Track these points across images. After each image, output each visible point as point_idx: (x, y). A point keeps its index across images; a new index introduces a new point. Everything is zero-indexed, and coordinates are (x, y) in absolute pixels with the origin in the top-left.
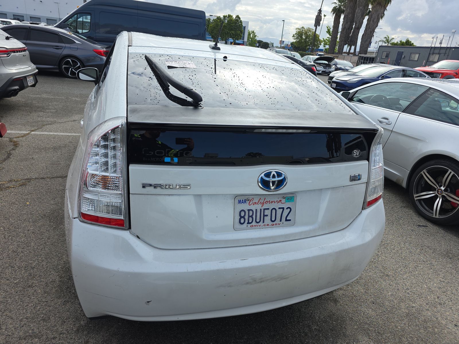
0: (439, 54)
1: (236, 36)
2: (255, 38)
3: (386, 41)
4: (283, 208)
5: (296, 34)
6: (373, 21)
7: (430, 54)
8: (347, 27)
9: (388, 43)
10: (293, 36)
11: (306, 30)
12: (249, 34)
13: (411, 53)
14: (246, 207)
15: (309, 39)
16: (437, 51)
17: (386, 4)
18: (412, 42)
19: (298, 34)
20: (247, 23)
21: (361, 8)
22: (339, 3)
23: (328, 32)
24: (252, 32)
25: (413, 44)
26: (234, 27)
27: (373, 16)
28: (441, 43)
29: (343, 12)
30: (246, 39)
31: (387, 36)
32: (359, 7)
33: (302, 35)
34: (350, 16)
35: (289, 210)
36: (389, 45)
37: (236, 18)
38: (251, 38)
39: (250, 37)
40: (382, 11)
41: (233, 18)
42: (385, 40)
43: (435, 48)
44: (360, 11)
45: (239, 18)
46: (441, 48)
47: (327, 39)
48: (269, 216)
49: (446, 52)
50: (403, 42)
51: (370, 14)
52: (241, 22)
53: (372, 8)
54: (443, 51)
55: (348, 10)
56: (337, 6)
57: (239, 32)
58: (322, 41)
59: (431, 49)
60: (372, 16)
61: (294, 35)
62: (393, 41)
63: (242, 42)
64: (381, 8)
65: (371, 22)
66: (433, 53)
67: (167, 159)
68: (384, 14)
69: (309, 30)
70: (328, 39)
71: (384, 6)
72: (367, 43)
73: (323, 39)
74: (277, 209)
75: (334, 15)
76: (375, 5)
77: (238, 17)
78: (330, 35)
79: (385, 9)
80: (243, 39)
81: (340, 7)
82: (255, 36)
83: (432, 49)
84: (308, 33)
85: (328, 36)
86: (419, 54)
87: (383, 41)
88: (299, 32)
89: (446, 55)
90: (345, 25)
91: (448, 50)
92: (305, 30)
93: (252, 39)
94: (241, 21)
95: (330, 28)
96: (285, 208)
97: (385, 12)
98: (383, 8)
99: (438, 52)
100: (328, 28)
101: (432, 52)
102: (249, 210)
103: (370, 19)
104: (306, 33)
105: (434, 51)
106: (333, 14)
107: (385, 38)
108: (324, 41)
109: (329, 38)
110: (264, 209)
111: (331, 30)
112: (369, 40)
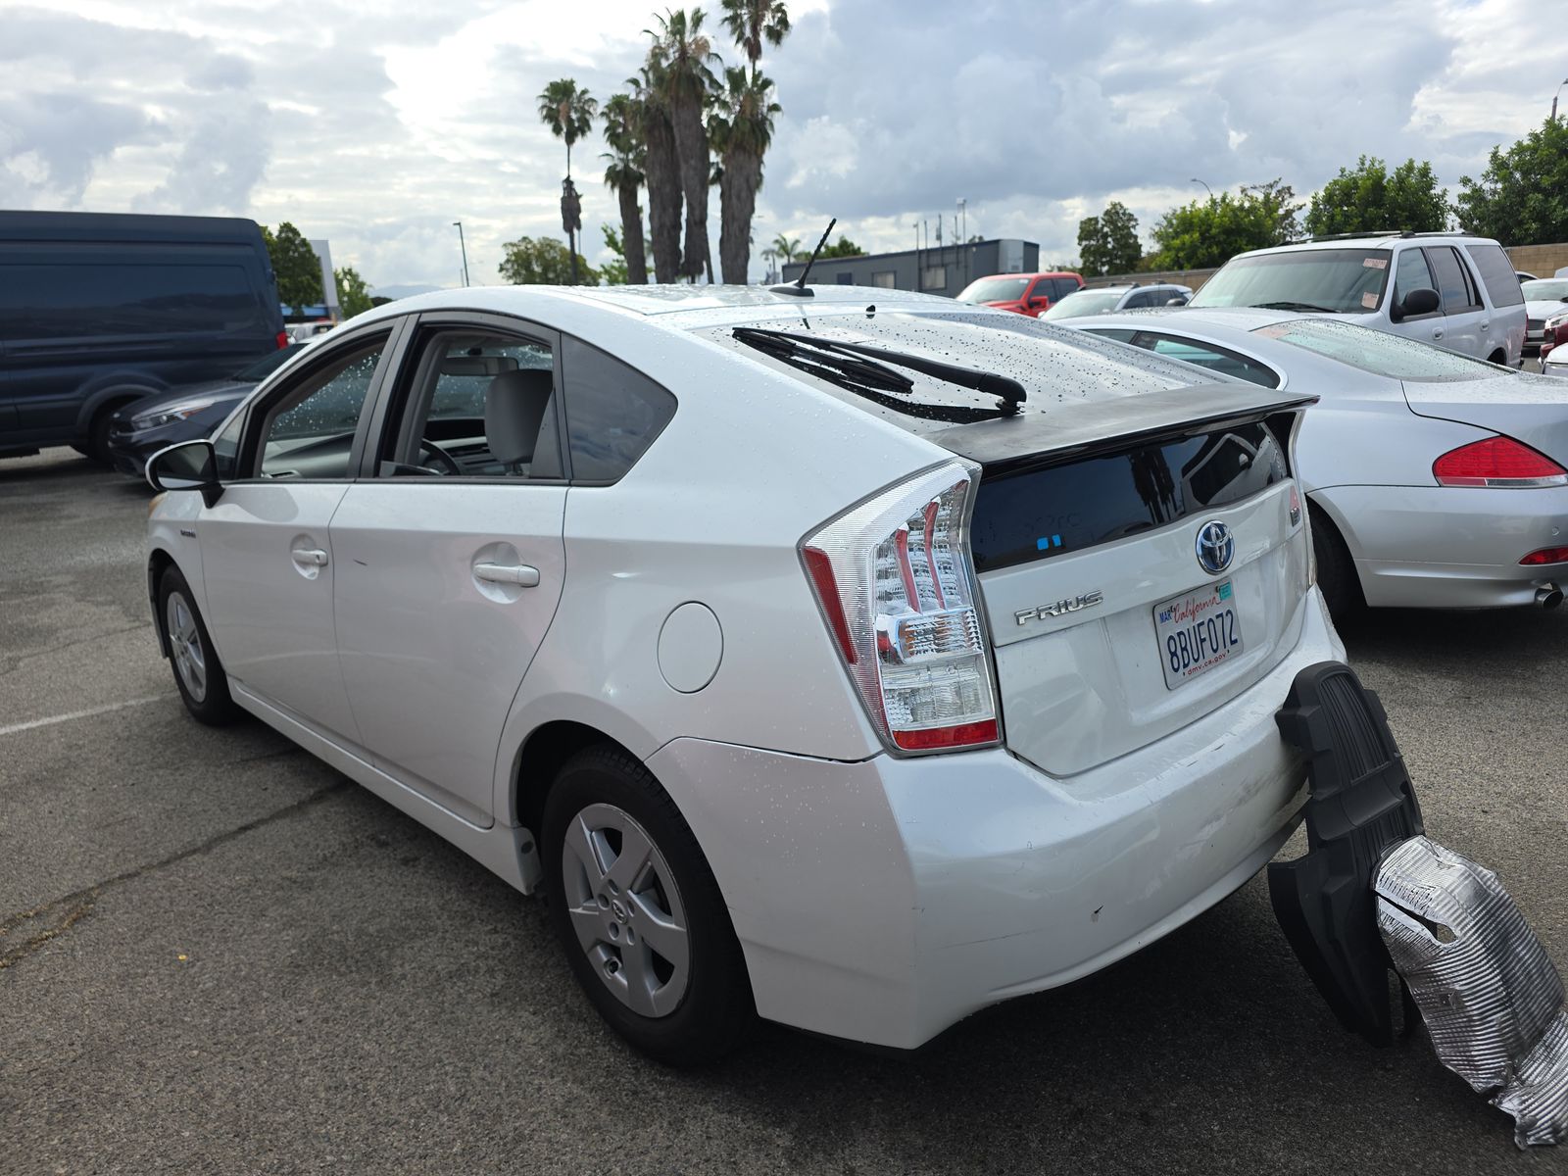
0: (943, 265)
1: (298, 291)
2: (361, 292)
3: (782, 252)
4: (1221, 615)
5: (508, 261)
6: (739, 197)
7: (920, 270)
8: (668, 224)
9: (788, 254)
10: (501, 270)
11: (538, 246)
12: (339, 283)
13: (873, 274)
14: (1172, 628)
15: (555, 271)
16: (935, 259)
17: (757, 146)
18: (856, 245)
19: (516, 261)
20: (325, 244)
21: (693, 162)
22: (622, 155)
23: (611, 242)
24: (345, 274)
25: (859, 249)
26: (282, 262)
27: (735, 183)
28: (939, 237)
29: (640, 179)
30: (332, 300)
31: (780, 235)
32: (686, 162)
33: (530, 263)
34: (668, 189)
35: (1229, 615)
36: (792, 260)
37: (281, 232)
38: (345, 294)
39: (344, 291)
40: (754, 166)
41: (270, 234)
42: (776, 247)
43: (929, 252)
44: (691, 173)
45: (295, 232)
46: (943, 250)
47: (613, 267)
48: (1208, 639)
49: (957, 257)
50: (834, 248)
51: (724, 178)
52: (304, 242)
53: (723, 162)
54: (950, 258)
55: (658, 173)
56: (615, 165)
57: (305, 278)
58: (601, 273)
59: (920, 257)
60: (730, 183)
61: (501, 265)
62: (799, 248)
63: (320, 313)
64: (750, 158)
65: (734, 200)
66: (929, 267)
67: (1042, 544)
68: (761, 175)
69: (549, 244)
70: (616, 265)
71: (756, 152)
72: (740, 261)
73: (603, 266)
74: (1214, 619)
75: (617, 191)
76: (729, 151)
77: (287, 228)
78: (620, 253)
79: (761, 162)
80: (323, 301)
81: (626, 166)
82: (361, 285)
83: (924, 256)
84: (546, 255)
85: (615, 255)
86: (895, 273)
87: (773, 251)
88: (515, 254)
89: (962, 265)
90: (660, 217)
91: (962, 251)
92: (534, 246)
93: (349, 295)
94: (304, 240)
95: (612, 229)
96: (1224, 614)
97: (763, 171)
98: (754, 158)
99: (939, 262)
100: (605, 231)
101: (924, 264)
102: (1179, 634)
103: (727, 194)
104: (540, 255)
105: (928, 260)
106: (613, 187)
107: (777, 241)
108: (607, 272)
109: (618, 261)
110: (1199, 625)
111: (619, 237)
112: (743, 253)
